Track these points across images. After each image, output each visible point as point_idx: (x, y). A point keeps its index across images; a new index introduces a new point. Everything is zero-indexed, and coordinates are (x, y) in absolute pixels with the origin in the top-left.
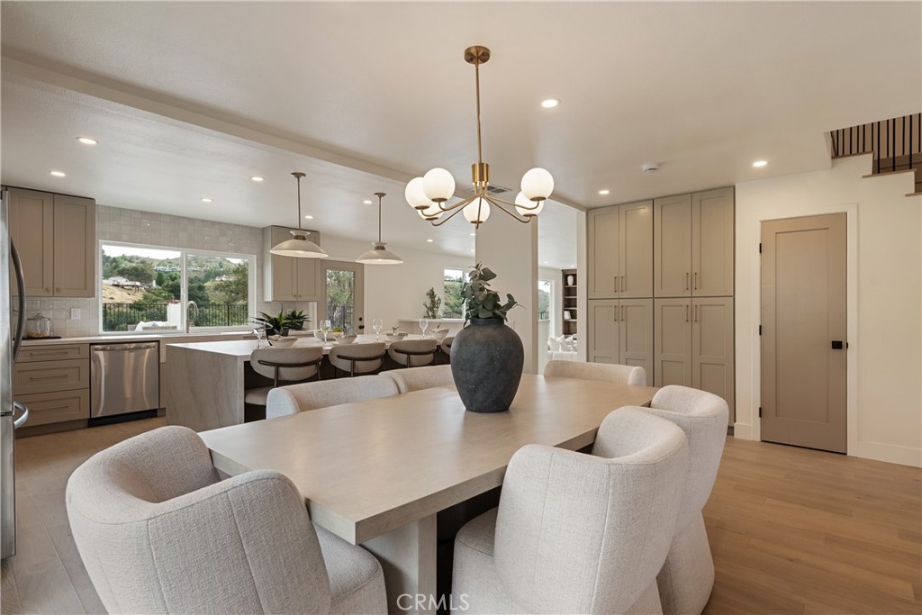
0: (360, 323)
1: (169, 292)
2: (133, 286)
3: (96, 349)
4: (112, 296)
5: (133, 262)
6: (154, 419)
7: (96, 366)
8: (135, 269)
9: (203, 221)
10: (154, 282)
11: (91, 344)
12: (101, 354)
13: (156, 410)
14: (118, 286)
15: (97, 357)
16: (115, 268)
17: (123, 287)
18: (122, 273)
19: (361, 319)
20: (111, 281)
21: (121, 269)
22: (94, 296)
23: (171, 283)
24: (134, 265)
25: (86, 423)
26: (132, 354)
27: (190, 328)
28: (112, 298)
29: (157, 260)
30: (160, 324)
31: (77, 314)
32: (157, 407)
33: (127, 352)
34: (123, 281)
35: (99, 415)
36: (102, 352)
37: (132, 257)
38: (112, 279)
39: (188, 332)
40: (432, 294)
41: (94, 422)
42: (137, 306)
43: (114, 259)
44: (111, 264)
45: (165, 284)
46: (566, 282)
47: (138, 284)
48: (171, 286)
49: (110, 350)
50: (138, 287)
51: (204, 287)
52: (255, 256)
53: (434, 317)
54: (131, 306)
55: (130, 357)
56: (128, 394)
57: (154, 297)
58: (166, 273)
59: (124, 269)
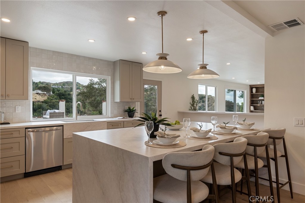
0: (160, 113)
1: (57, 96)
2: (43, 94)
3: (29, 131)
4: (36, 98)
5: (43, 84)
6: (60, 172)
7: (29, 141)
8: (44, 87)
9: (84, 57)
10: (51, 92)
11: (26, 128)
12: (32, 134)
13: (61, 166)
14: (38, 94)
15: (29, 135)
16: (37, 87)
17: (40, 94)
18: (40, 88)
19: (160, 111)
20: (35, 92)
21: (39, 87)
22: (28, 99)
23: (58, 92)
24: (44, 85)
25: (23, 176)
26: (47, 134)
27: (78, 117)
28: (36, 99)
29: (53, 83)
30: (57, 111)
31: (19, 110)
32: (62, 165)
33: (43, 133)
34: (40, 92)
35: (31, 170)
36: (32, 133)
37: (43, 82)
38: (36, 91)
39: (76, 119)
40: (193, 98)
41: (27, 175)
42: (45, 102)
43: (37, 83)
44: (35, 85)
45: (56, 93)
46: (252, 91)
47: (45, 93)
48: (58, 94)
49: (36, 132)
50: (45, 94)
51: (70, 94)
52: (110, 77)
53: (195, 109)
54: (42, 102)
55: (45, 136)
56: (45, 158)
57: (52, 98)
58: (56, 88)
59: (40, 87)
